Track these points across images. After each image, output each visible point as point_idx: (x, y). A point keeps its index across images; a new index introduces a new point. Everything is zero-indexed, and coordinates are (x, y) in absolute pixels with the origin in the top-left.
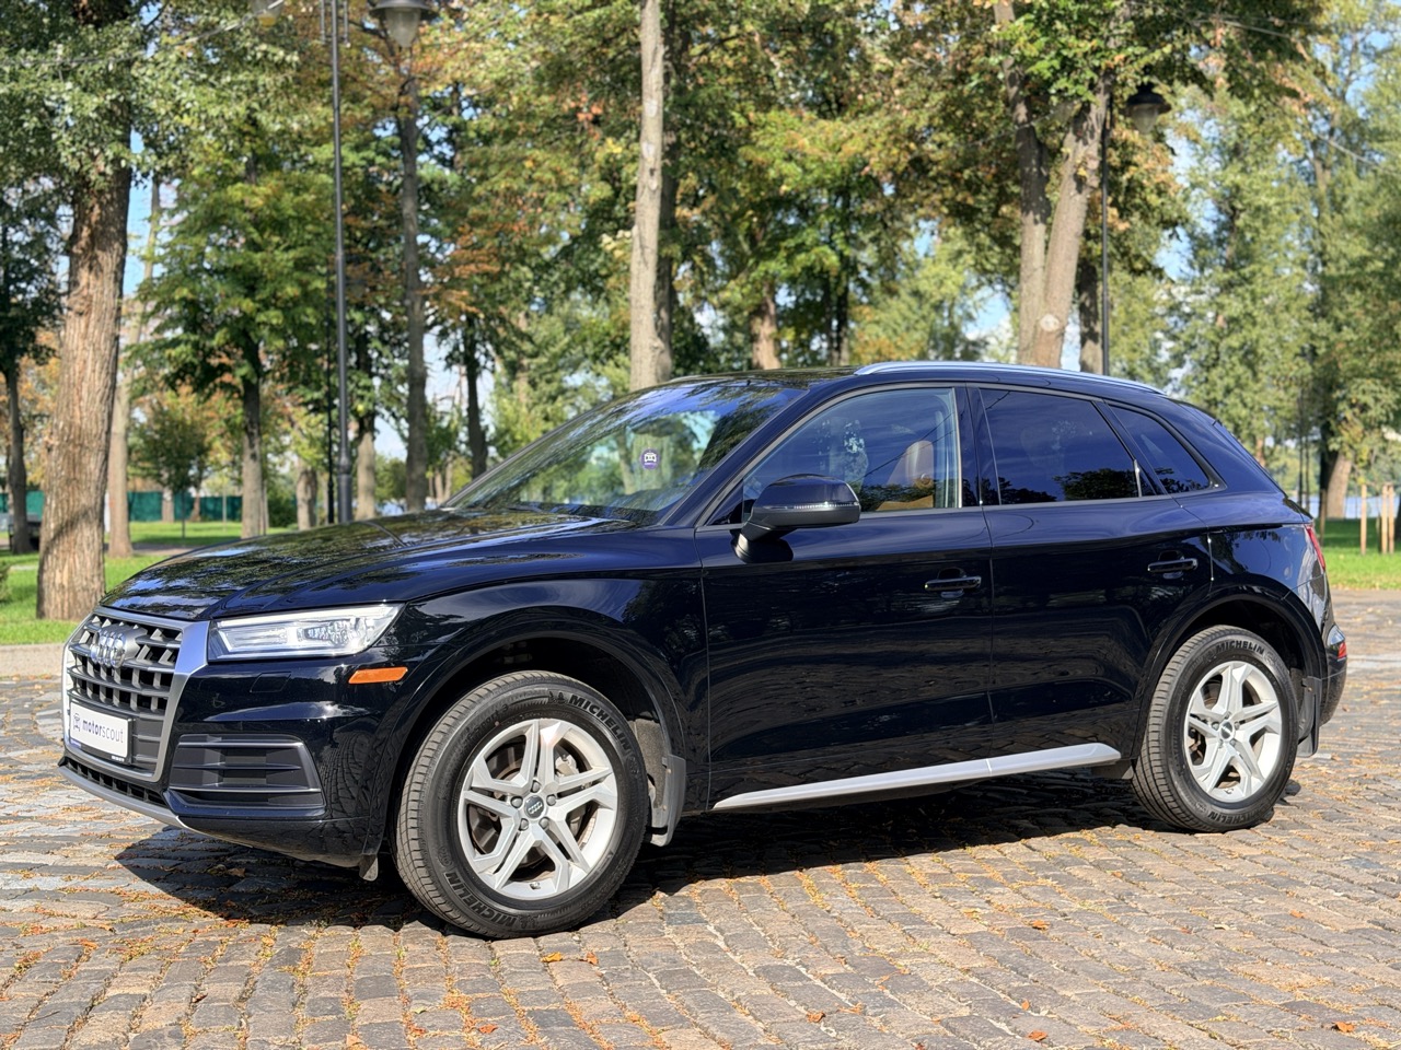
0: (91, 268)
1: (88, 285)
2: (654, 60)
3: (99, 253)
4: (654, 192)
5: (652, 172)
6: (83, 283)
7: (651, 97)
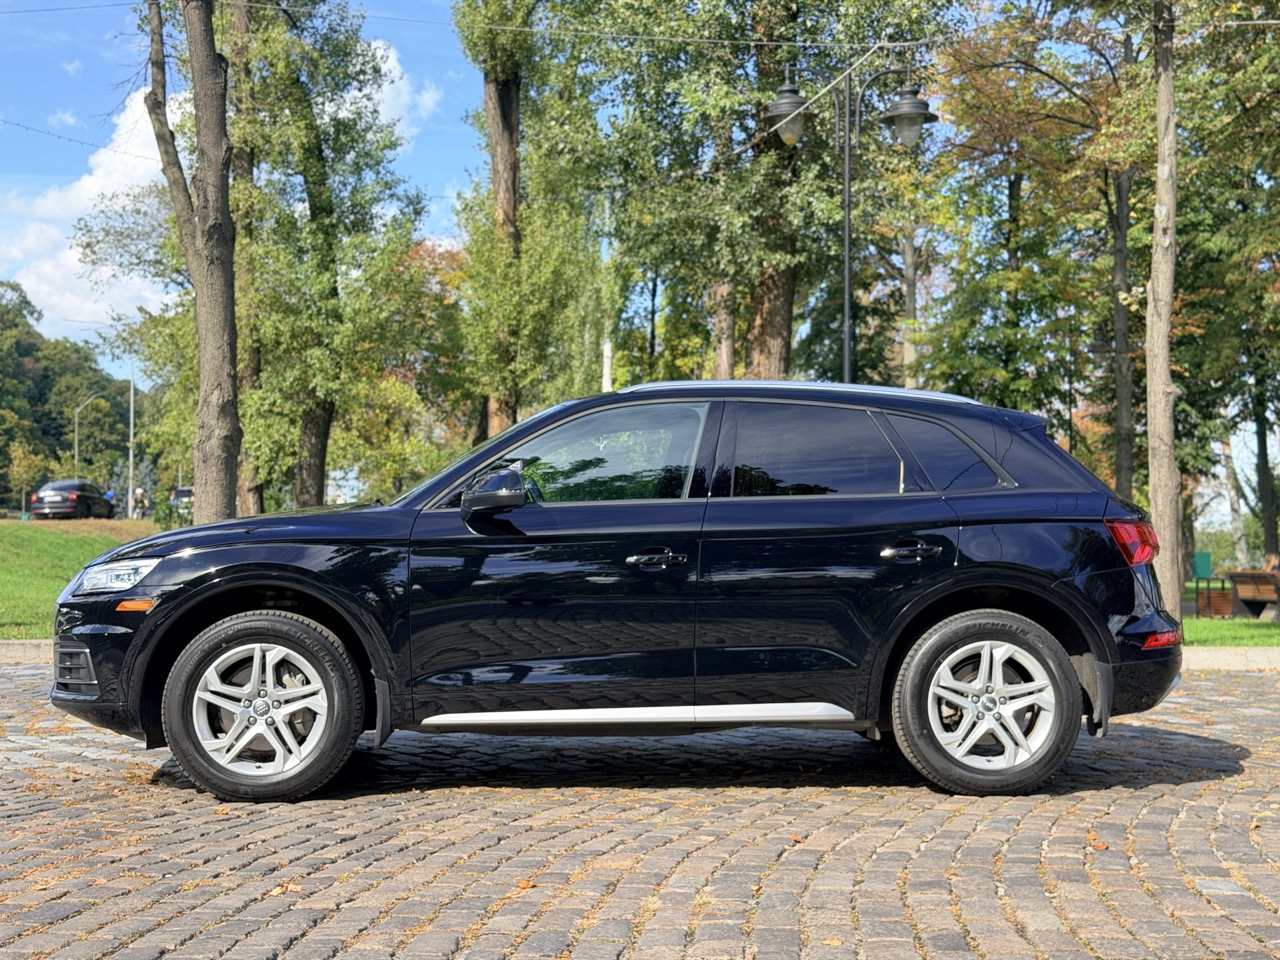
0: (761, 351)
1: (759, 364)
2: (1167, 129)
3: (768, 338)
4: (1167, 248)
5: (1165, 231)
6: (755, 362)
7: (1164, 162)
